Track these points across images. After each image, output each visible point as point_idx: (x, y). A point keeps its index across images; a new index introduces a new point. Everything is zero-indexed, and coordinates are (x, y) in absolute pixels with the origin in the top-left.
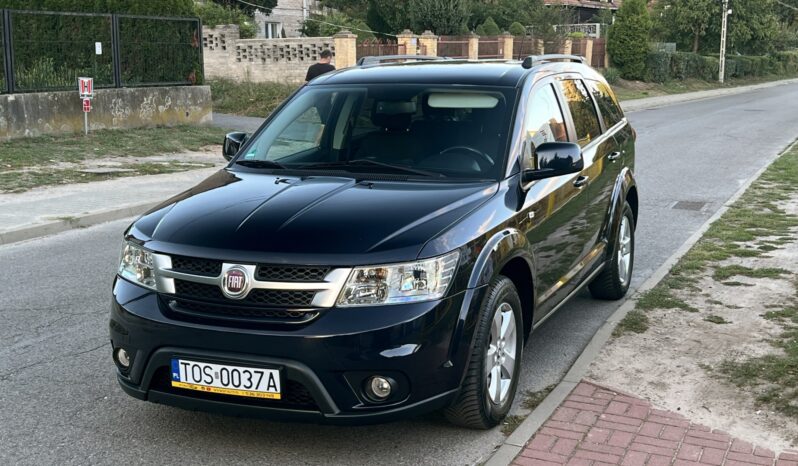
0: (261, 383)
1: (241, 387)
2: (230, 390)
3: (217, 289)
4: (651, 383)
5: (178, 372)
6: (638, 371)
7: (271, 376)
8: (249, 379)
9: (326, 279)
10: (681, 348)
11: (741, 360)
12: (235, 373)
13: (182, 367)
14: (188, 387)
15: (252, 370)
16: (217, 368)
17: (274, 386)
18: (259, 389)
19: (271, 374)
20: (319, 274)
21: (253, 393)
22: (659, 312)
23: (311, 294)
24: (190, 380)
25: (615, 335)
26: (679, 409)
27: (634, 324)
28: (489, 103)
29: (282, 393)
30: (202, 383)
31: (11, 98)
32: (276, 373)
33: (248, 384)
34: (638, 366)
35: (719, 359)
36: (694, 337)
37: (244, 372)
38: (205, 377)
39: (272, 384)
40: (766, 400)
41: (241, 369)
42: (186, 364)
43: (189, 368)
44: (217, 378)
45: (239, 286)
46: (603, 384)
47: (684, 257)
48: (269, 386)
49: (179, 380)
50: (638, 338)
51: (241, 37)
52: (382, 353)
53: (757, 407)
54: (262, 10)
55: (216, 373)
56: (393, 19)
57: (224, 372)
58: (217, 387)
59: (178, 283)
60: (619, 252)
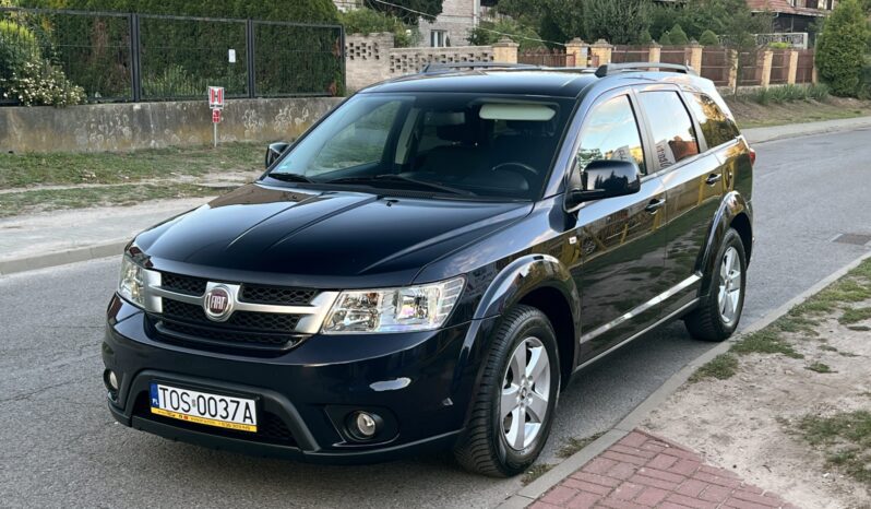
0: (237, 413)
1: (218, 417)
2: (206, 420)
3: (200, 310)
4: (714, 436)
5: (157, 397)
6: (704, 422)
7: (247, 407)
8: (226, 409)
9: (312, 303)
10: (764, 399)
11: (829, 414)
12: (212, 402)
13: (160, 392)
14: (167, 415)
15: (228, 399)
16: (194, 395)
17: (250, 418)
18: (235, 420)
19: (247, 404)
20: (305, 297)
21: (229, 424)
22: (755, 356)
23: (296, 318)
24: (169, 408)
25: (693, 380)
26: (735, 467)
27: (720, 370)
28: (545, 115)
29: (258, 426)
30: (180, 411)
31: (137, 106)
32: (252, 403)
33: (225, 415)
34: (706, 416)
35: (802, 413)
36: (785, 387)
37: (221, 400)
38: (182, 405)
39: (248, 415)
40: (838, 461)
41: (218, 398)
42: (164, 390)
43: (167, 393)
44: (194, 405)
45: (221, 307)
46: (658, 434)
47: (814, 297)
48: (245, 417)
49: (158, 407)
50: (718, 386)
51: (395, 46)
52: (372, 386)
53: (826, 468)
54: (426, 18)
55: (193, 401)
56: (569, 27)
57: (201, 400)
58: (194, 415)
59: (166, 301)
60: (722, 288)
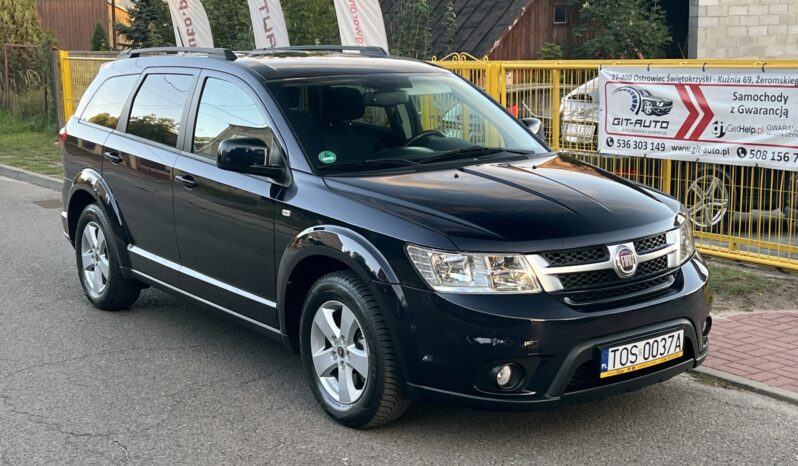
0: (672, 346)
1: (659, 356)
2: (652, 362)
5: (607, 362)
7: (679, 338)
8: (663, 347)
12: (656, 344)
13: (611, 355)
14: (615, 373)
15: (666, 336)
16: (641, 344)
17: (679, 346)
18: (670, 353)
19: (679, 335)
21: (667, 357)
23: (664, 259)
24: (618, 366)
29: (683, 350)
30: (629, 364)
32: (682, 332)
33: (662, 351)
37: (661, 341)
38: (630, 356)
39: (678, 344)
42: (615, 351)
43: (618, 354)
44: (640, 354)
45: (630, 264)
48: (676, 347)
49: (607, 370)
55: (640, 350)
57: (647, 346)
58: (641, 363)
